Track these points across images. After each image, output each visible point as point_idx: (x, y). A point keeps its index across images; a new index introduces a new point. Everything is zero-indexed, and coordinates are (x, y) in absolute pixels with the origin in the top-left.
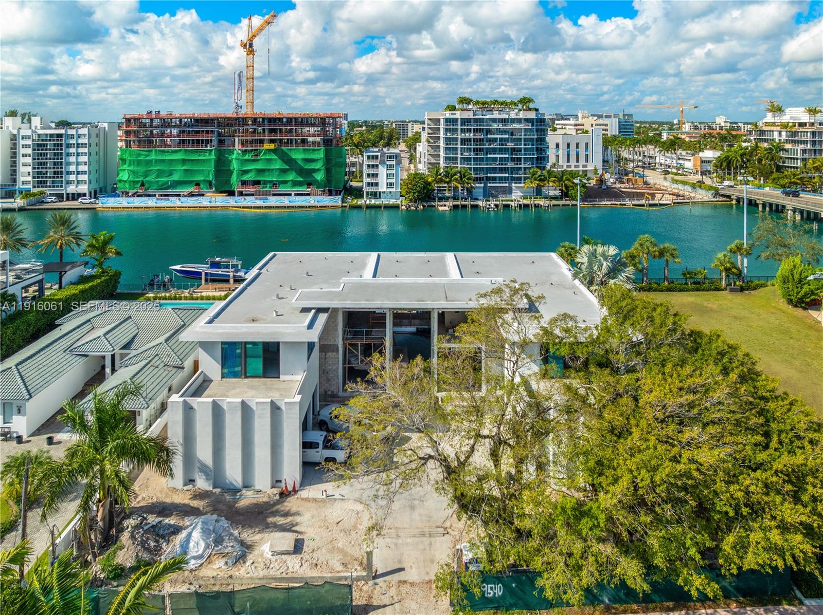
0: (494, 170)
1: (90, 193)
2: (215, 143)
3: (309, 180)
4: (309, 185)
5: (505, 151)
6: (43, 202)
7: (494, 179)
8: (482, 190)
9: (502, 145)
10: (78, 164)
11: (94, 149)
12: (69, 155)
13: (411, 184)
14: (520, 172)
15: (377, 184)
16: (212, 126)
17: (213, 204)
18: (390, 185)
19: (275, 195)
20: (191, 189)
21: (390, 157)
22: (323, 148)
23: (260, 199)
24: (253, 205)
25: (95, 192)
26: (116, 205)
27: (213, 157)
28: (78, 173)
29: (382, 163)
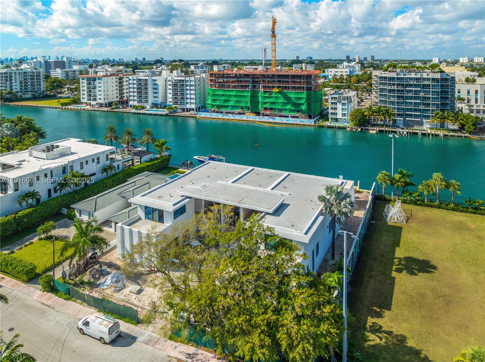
0: (411, 110)
1: (196, 109)
2: (250, 87)
3: (298, 109)
4: (298, 112)
5: (419, 98)
6: (176, 112)
7: (411, 115)
8: (402, 122)
9: (416, 94)
10: (191, 94)
11: (198, 87)
12: (187, 90)
13: (354, 115)
14: (429, 112)
15: (336, 114)
16: (248, 78)
17: (248, 119)
18: (344, 115)
19: (280, 116)
20: (239, 110)
21: (344, 98)
22: (305, 92)
23: (271, 118)
24: (268, 121)
25: (199, 108)
26: (205, 116)
27: (249, 94)
28: (191, 99)
29: (340, 102)
